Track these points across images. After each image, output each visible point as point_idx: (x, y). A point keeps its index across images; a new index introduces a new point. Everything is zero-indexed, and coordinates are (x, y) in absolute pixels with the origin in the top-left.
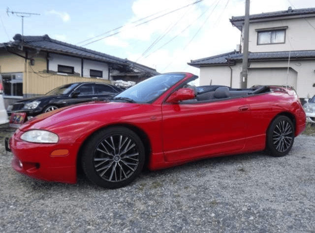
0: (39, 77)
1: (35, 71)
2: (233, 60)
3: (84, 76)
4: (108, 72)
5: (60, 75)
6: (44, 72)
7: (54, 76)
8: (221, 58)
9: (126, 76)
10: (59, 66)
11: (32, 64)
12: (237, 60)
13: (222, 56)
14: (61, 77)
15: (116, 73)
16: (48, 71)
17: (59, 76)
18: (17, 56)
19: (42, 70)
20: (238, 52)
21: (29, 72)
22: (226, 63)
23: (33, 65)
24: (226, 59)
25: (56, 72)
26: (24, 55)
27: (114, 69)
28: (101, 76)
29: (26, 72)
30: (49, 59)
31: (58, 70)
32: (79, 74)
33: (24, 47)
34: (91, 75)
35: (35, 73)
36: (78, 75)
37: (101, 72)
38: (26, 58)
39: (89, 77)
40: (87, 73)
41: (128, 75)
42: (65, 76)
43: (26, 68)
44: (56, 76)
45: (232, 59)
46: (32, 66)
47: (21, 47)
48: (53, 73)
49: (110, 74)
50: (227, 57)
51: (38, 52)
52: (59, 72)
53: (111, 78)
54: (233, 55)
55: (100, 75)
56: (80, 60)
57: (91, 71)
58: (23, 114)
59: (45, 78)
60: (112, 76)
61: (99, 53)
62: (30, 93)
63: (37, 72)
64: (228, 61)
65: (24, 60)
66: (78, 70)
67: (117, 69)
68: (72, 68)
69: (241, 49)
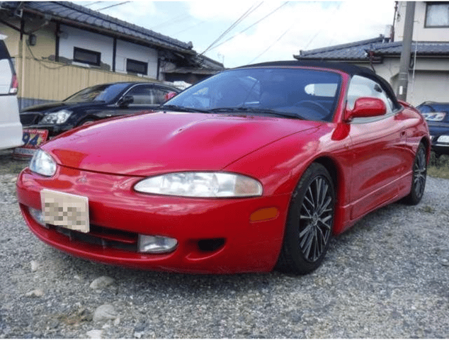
0: (43, 68)
1: (36, 57)
2: (379, 54)
3: (116, 71)
4: (156, 64)
5: (77, 66)
6: (50, 59)
7: (66, 68)
8: (355, 49)
9: (189, 74)
10: (76, 50)
11: (31, 42)
12: (387, 53)
13: (357, 45)
14: (79, 69)
15: (170, 68)
16: (57, 58)
17: (75, 68)
18: (7, 27)
19: (47, 56)
20: (387, 40)
21: (27, 58)
22: (365, 59)
23: (33, 45)
24: (366, 51)
25: (70, 61)
26: (19, 26)
27: (167, 60)
28: (145, 73)
29: (21, 57)
30: (59, 35)
31: (74, 57)
32: (109, 66)
33: (24, 12)
34: (128, 70)
35: (36, 59)
36: (106, 67)
37: (145, 65)
38: (22, 32)
39: (126, 73)
40: (121, 66)
41: (194, 73)
42: (85, 68)
43: (21, 50)
44: (70, 68)
45: (376, 52)
46: (31, 47)
47: (19, 12)
48: (66, 62)
49: (161, 70)
50: (368, 47)
51: (47, 23)
52: (75, 60)
53: (161, 78)
54: (378, 45)
55: (143, 71)
56: (112, 40)
57: (129, 61)
58: (43, 132)
59: (52, 71)
60: (162, 73)
61: (143, 29)
62: (27, 97)
63: (40, 58)
64: (369, 55)
65: (19, 34)
66: (106, 59)
67: (172, 61)
68: (98, 55)
69: (393, 35)
